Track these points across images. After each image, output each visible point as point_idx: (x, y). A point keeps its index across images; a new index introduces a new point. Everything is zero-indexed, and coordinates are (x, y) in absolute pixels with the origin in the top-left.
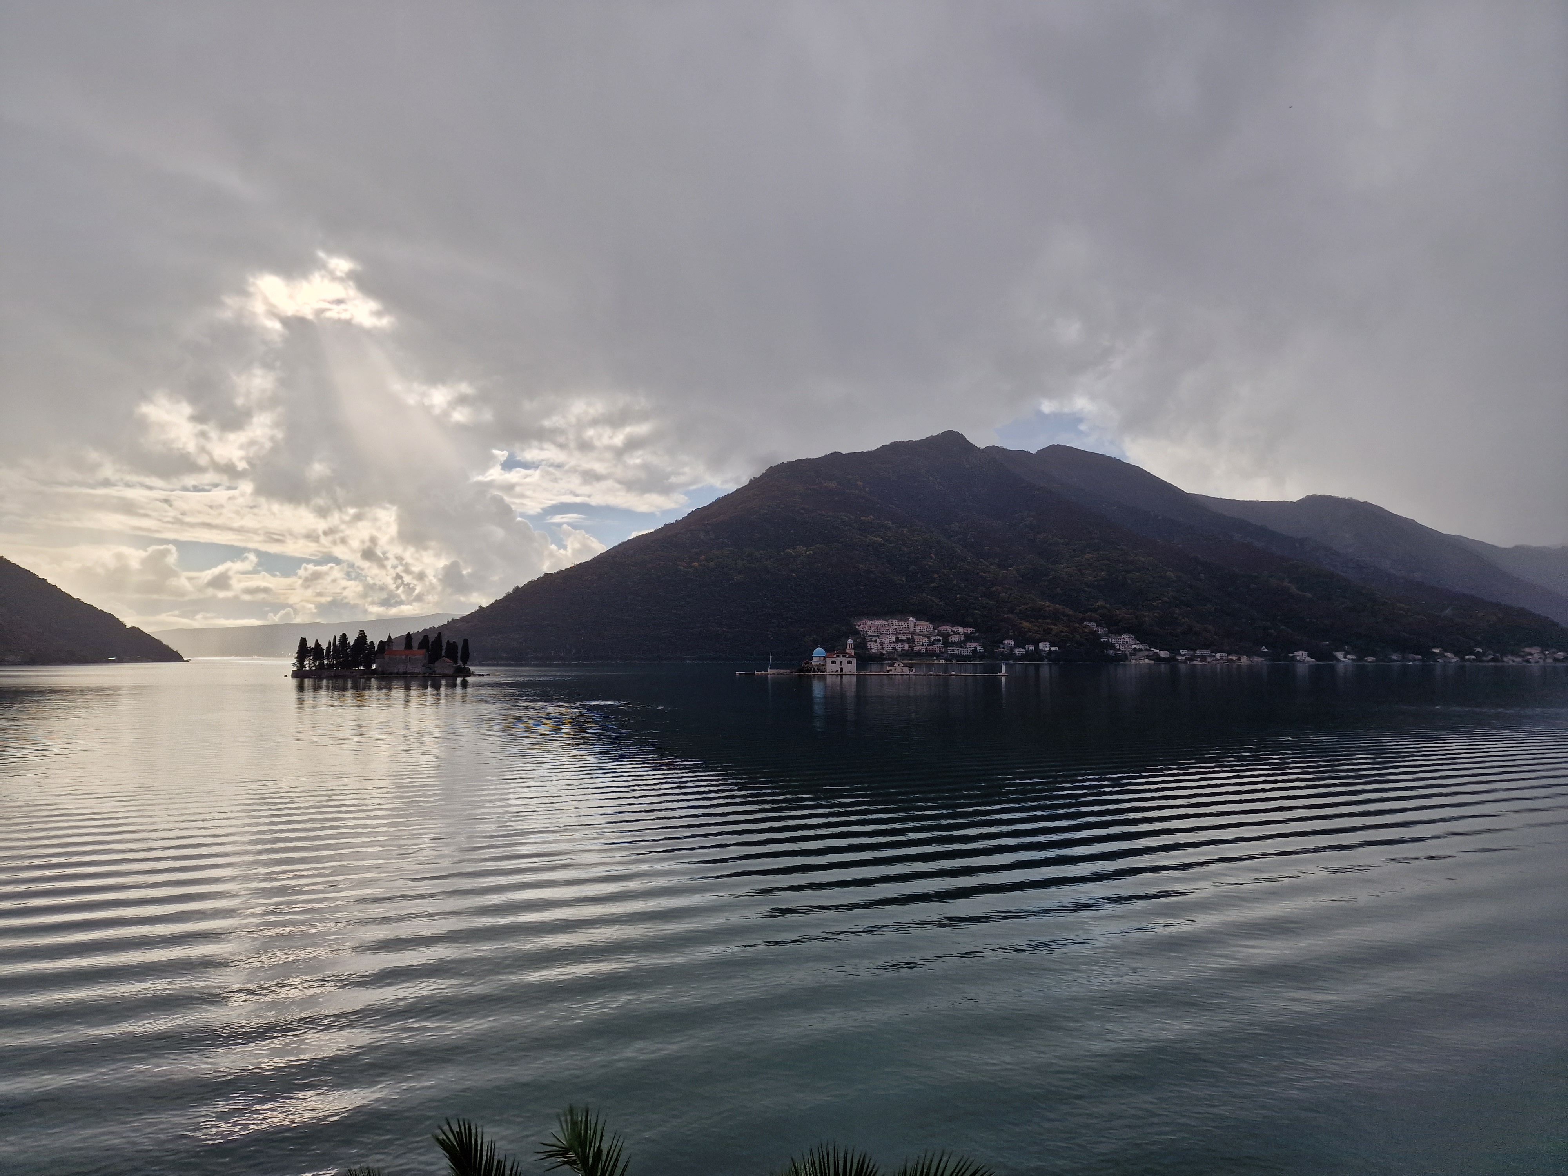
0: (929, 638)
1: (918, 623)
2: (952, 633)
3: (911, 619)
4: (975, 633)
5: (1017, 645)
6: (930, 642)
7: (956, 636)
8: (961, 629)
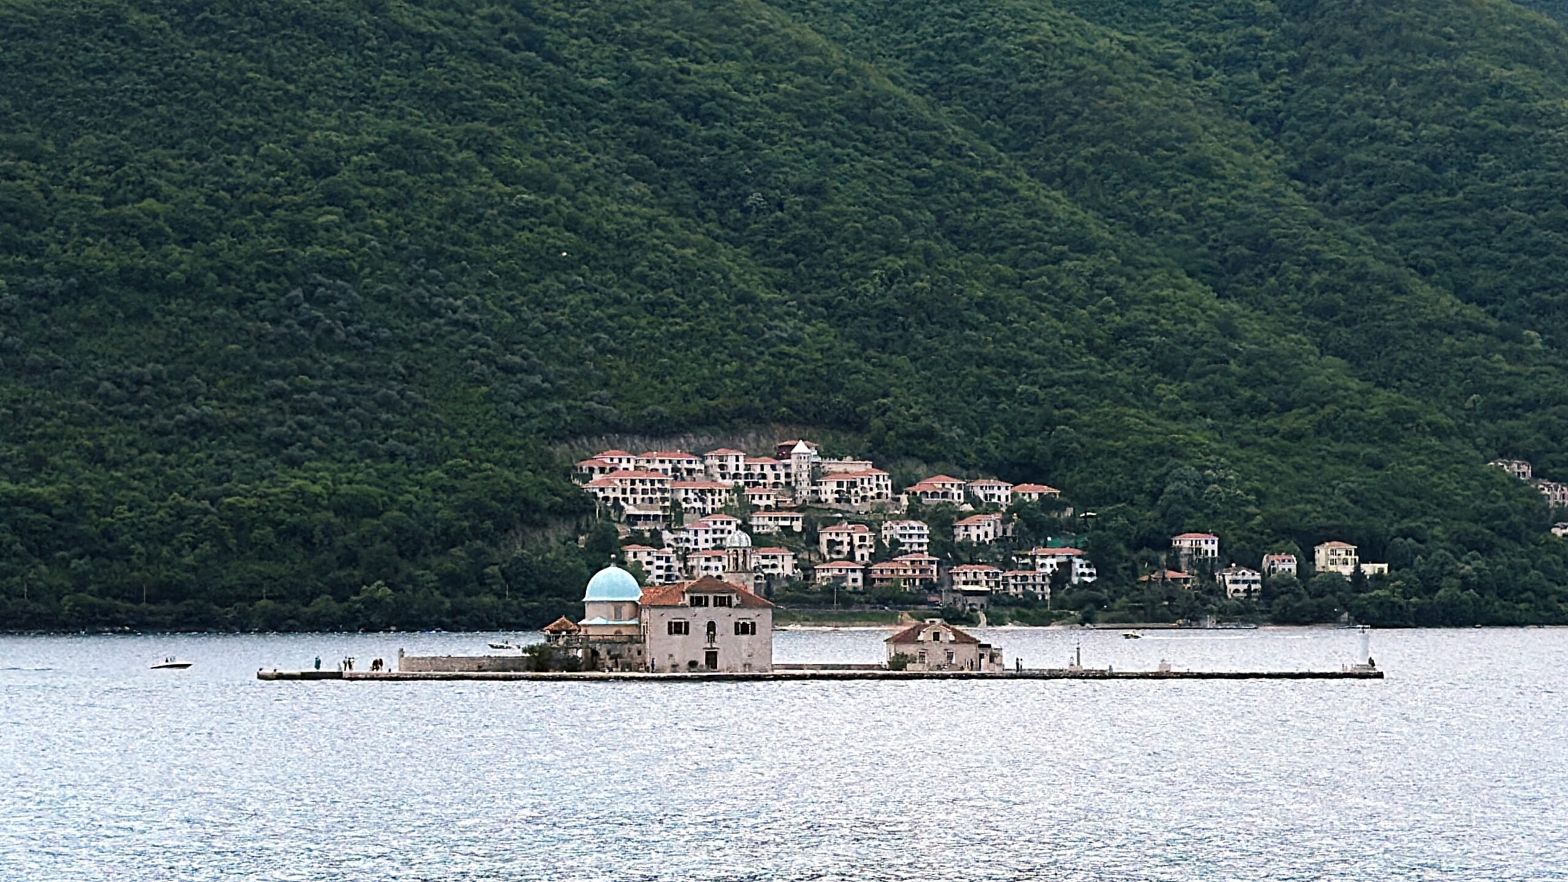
0: (875, 527)
1: (832, 465)
2: (968, 507)
3: (801, 447)
4: (1061, 507)
5: (1228, 556)
6: (879, 543)
7: (984, 519)
8: (1002, 492)
